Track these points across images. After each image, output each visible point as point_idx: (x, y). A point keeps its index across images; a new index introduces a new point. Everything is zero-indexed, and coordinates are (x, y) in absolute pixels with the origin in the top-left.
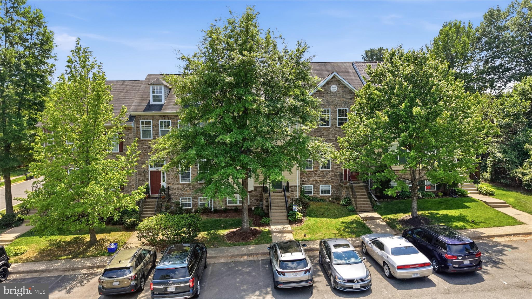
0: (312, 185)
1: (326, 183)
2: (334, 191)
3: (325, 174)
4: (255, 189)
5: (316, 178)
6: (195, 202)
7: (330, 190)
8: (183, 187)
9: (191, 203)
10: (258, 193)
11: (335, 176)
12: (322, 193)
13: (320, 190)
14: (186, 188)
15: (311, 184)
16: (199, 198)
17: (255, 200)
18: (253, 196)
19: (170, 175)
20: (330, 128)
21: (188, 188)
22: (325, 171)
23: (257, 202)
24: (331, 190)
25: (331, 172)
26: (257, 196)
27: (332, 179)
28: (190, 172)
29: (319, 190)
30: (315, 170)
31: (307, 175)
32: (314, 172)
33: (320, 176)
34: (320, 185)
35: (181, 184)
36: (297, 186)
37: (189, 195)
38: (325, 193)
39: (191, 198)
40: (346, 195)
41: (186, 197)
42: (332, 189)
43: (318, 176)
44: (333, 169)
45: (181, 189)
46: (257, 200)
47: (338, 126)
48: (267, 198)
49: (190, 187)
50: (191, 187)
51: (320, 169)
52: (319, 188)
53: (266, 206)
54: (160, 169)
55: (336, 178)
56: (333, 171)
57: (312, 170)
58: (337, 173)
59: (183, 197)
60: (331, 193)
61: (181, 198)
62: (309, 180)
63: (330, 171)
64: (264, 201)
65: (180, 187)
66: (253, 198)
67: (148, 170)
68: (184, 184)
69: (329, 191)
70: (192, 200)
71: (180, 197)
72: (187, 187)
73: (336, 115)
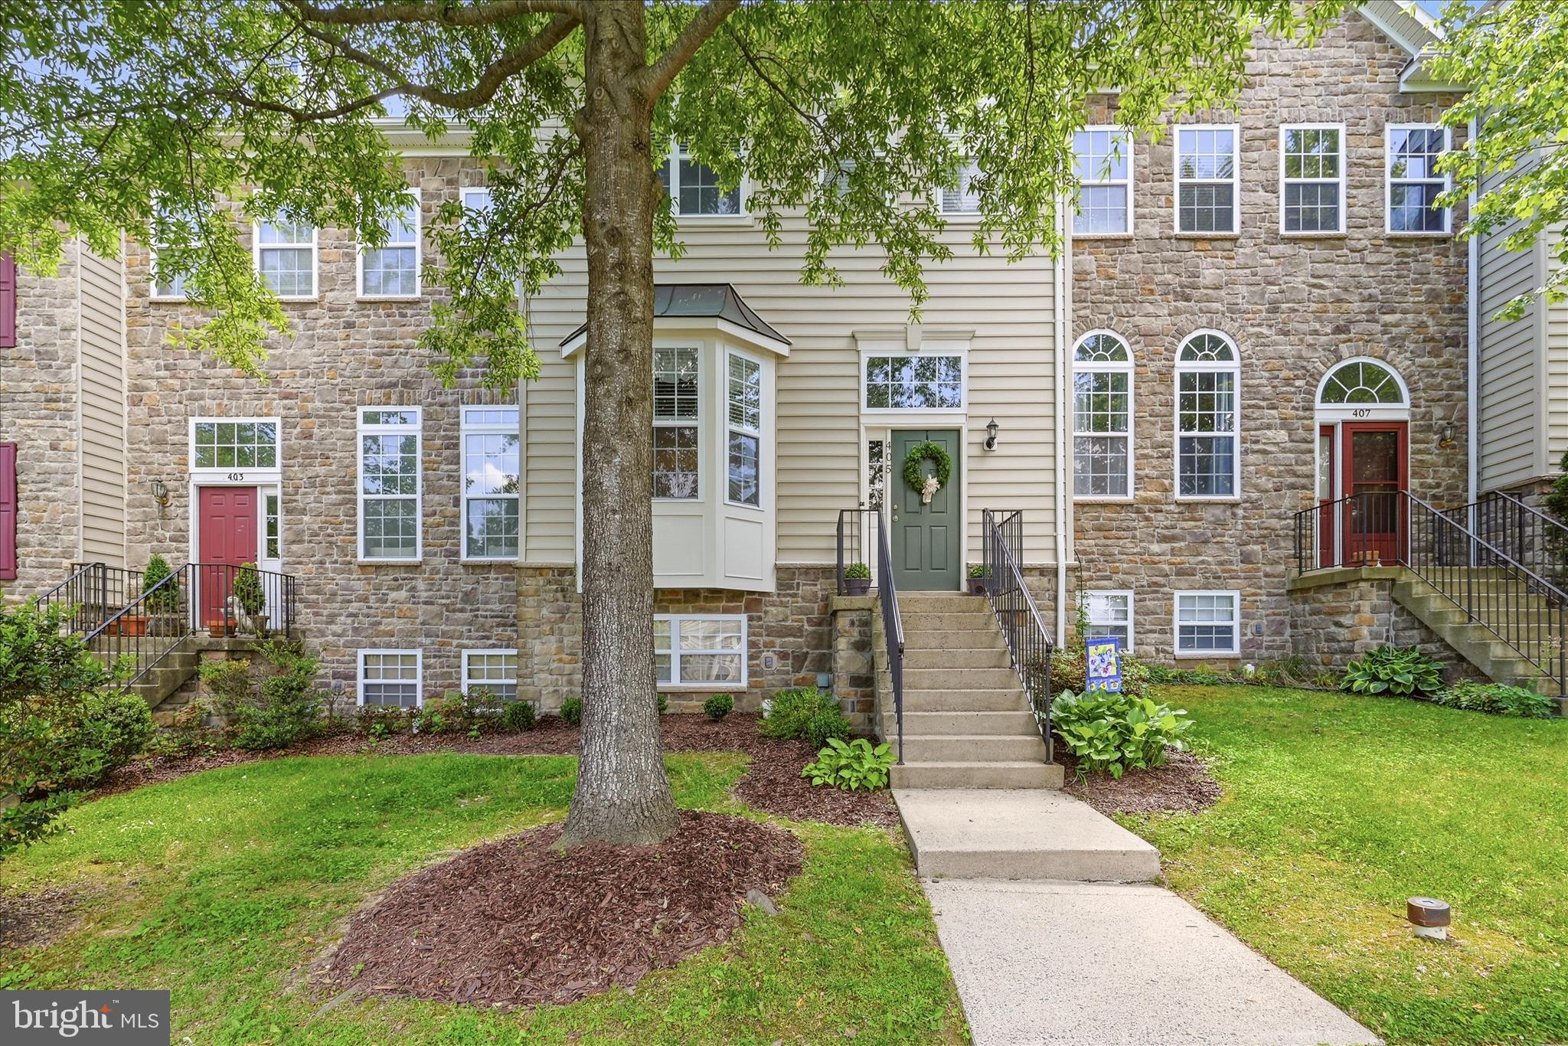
0: (1130, 594)
1: (1215, 580)
2: (1258, 632)
3: (1202, 527)
4: (780, 585)
5: (1155, 548)
6: (443, 675)
7: (1236, 624)
8: (378, 588)
9: (419, 682)
10: (802, 611)
11: (1269, 537)
12: (1185, 643)
13: (1177, 624)
14: (393, 595)
15: (1124, 586)
16: (465, 653)
17: (783, 656)
18: (770, 631)
19: (303, 512)
20: (1234, 239)
21: (403, 594)
22: (1209, 504)
23: (797, 669)
24: (1243, 626)
25: (1240, 512)
26: (798, 632)
27: (1246, 559)
28: (418, 496)
29: (1170, 622)
30: (1146, 501)
31: (1098, 529)
32: (1138, 511)
33: (1173, 539)
34: (1177, 594)
35: (363, 567)
36: (1055, 572)
37: (412, 633)
38: (1205, 644)
39: (419, 653)
40: (1375, 636)
41: (388, 646)
42: (1244, 616)
43: (1164, 539)
44: (1255, 495)
45: (365, 600)
46: (799, 660)
47: (1282, 231)
48: (866, 624)
49: (413, 589)
50: (421, 585)
51: (1177, 496)
52: (1170, 613)
53: (857, 681)
54: (251, 475)
55: (1272, 553)
56: (1255, 505)
57: (1130, 497)
58: (1279, 517)
59: (374, 646)
60: (1243, 645)
61: (361, 653)
62: (1108, 557)
63: (1234, 505)
64: (842, 644)
65: (360, 586)
66: (772, 645)
67: (182, 478)
68: (378, 567)
69: (1229, 630)
70: (426, 667)
71: (359, 646)
72: (399, 588)
73: (1275, 167)
